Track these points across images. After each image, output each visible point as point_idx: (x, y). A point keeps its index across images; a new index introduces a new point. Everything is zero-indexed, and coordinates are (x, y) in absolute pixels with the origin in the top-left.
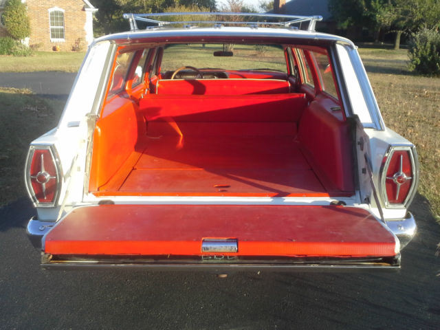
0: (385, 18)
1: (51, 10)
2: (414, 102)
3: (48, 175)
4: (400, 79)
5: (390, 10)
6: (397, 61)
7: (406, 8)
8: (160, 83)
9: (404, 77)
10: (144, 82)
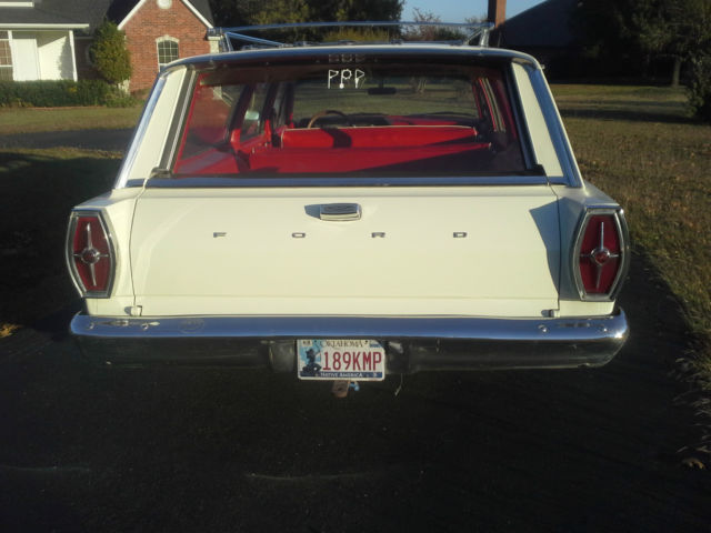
0: (653, 39)
1: (159, 40)
2: (689, 162)
3: (98, 253)
4: (673, 129)
5: (661, 28)
6: (671, 104)
7: (685, 24)
8: (286, 133)
9: (679, 126)
10: (263, 133)
